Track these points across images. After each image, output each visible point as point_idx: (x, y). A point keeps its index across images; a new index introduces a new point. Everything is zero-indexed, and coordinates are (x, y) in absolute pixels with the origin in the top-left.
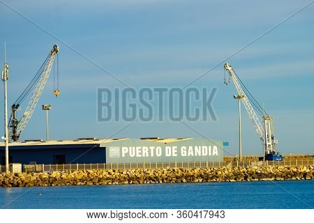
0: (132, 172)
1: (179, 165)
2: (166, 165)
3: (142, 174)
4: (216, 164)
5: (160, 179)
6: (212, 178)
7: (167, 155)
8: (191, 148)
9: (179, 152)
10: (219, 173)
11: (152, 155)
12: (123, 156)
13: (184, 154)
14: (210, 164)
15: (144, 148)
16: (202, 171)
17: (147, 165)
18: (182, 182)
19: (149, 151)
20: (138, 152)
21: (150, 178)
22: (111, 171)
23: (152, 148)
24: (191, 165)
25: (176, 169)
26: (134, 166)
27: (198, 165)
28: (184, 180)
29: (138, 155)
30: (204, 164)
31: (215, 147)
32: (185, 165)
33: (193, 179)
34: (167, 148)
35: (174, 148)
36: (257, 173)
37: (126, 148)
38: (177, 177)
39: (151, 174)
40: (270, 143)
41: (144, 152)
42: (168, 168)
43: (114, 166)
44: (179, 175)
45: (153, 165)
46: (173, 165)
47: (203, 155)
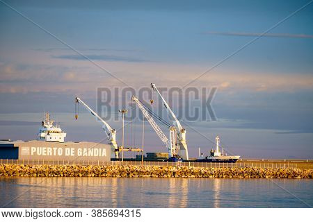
0: (39, 167)
1: (76, 163)
2: (66, 162)
3: (48, 169)
4: (106, 163)
5: (62, 173)
6: (102, 174)
7: (66, 154)
8: (85, 150)
9: (76, 152)
10: (108, 170)
11: (55, 154)
12: (32, 154)
13: (79, 154)
14: (101, 163)
15: (49, 148)
16: (94, 168)
17: (51, 162)
18: (78, 176)
19: (53, 151)
20: (44, 151)
21: (53, 172)
22: (23, 165)
23: (55, 149)
24: (86, 163)
25: (74, 165)
26: (41, 162)
27: (91, 163)
28: (80, 175)
29: (44, 154)
30: (96, 163)
31: (104, 150)
32: (81, 163)
33: (88, 174)
34: (67, 149)
35: (72, 149)
36: (137, 171)
37: (35, 149)
38: (75, 172)
39: (54, 168)
40: (174, 148)
41: (48, 151)
42: (67, 165)
43: (26, 162)
44: (76, 170)
45: (56, 162)
46: (71, 163)
47: (95, 155)
